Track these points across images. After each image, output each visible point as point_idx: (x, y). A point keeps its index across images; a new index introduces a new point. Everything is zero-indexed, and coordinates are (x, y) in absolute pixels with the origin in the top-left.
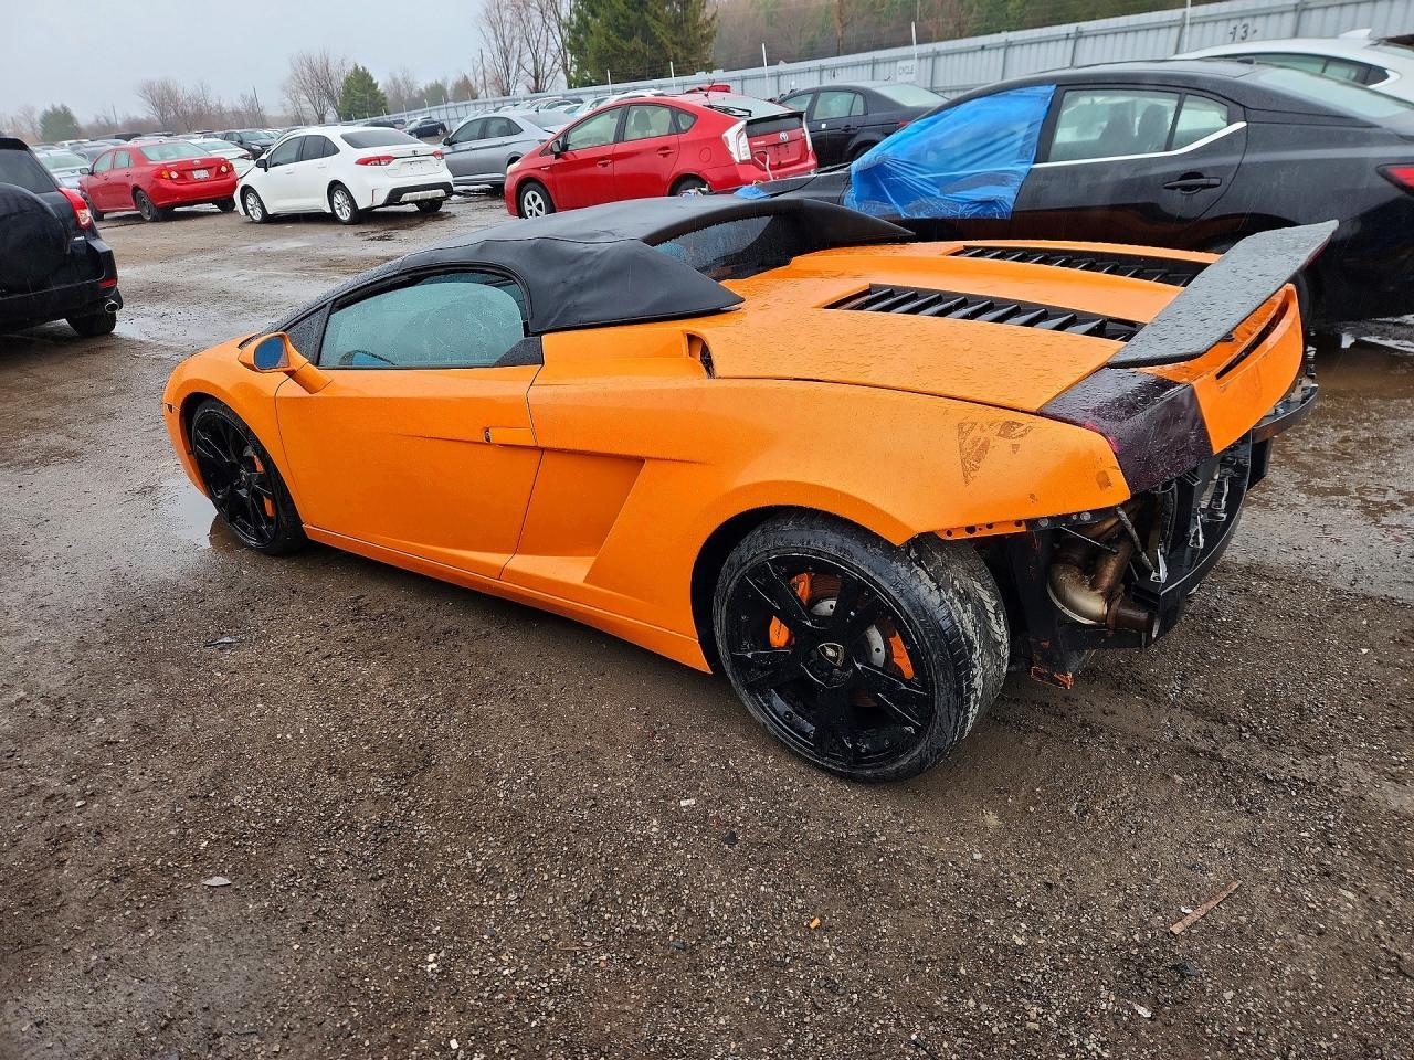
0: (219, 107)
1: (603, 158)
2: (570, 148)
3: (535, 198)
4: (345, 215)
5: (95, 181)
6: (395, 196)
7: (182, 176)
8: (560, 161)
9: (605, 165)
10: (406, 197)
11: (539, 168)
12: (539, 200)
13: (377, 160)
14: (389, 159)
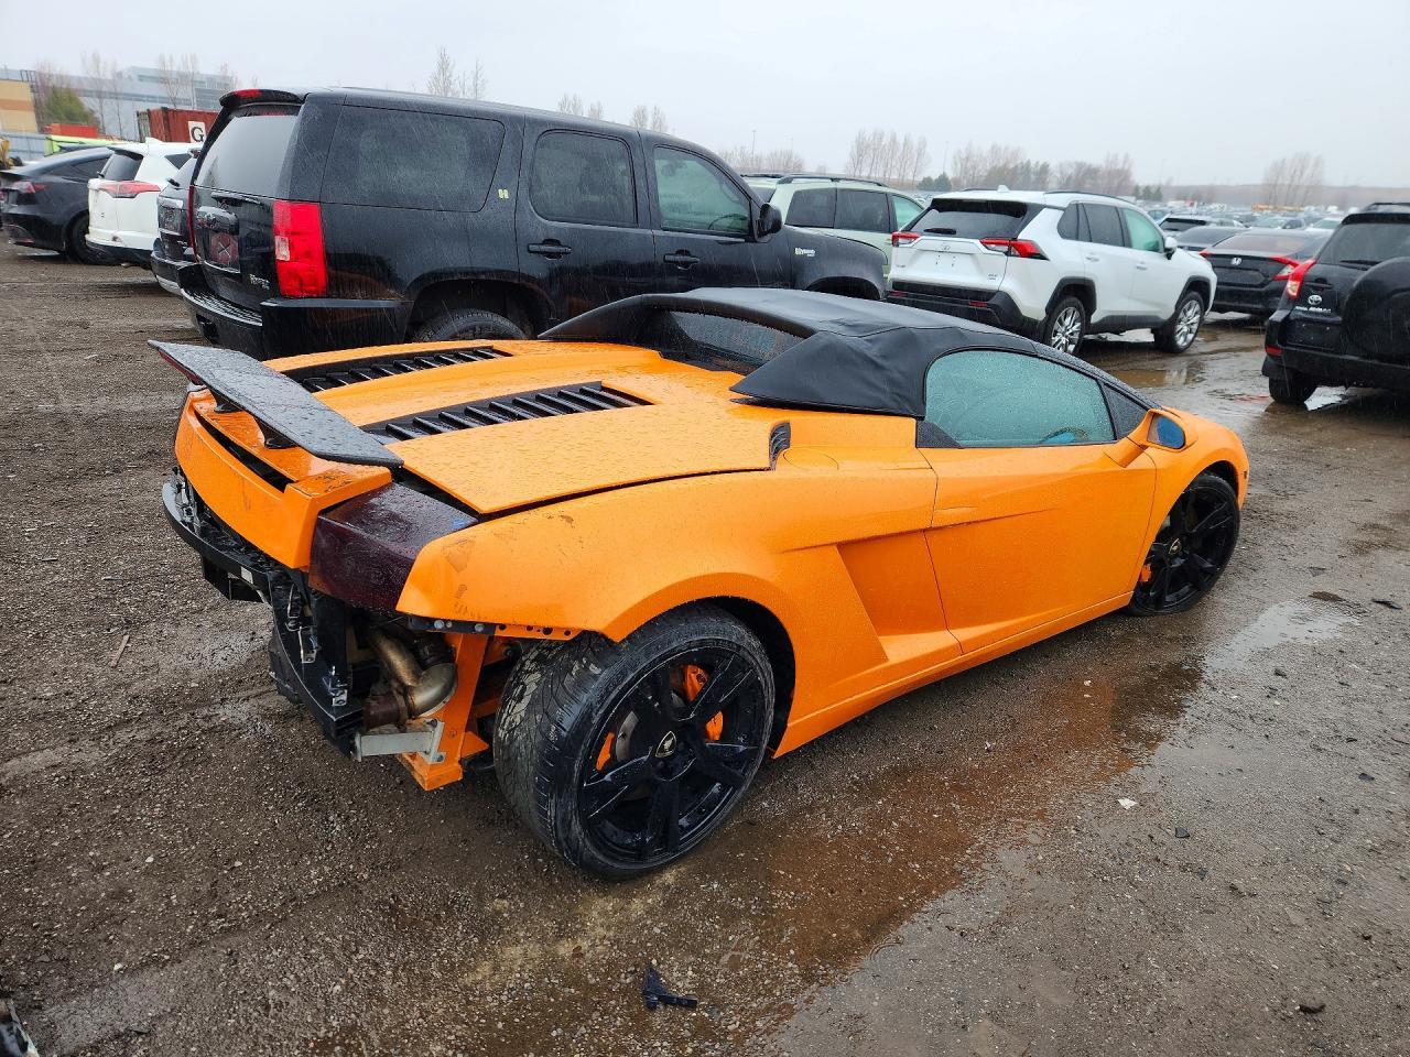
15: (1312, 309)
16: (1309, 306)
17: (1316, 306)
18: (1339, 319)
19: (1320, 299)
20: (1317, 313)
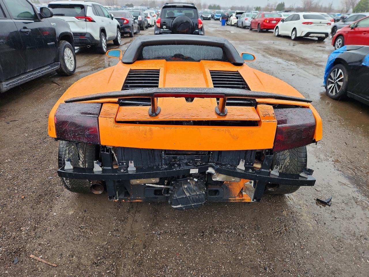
0: (321, 6)
1: (365, 31)
2: (358, 27)
3: (340, 41)
4: (293, 37)
5: (254, 20)
6: (308, 34)
7: (269, 22)
8: (353, 30)
9: (365, 34)
10: (311, 35)
11: (345, 32)
12: (341, 42)
13: (308, 23)
14: (311, 23)
15: (164, 30)
16: (164, 29)
17: (165, 29)
18: (171, 31)
19: (166, 27)
20: (165, 31)
